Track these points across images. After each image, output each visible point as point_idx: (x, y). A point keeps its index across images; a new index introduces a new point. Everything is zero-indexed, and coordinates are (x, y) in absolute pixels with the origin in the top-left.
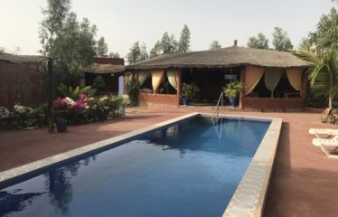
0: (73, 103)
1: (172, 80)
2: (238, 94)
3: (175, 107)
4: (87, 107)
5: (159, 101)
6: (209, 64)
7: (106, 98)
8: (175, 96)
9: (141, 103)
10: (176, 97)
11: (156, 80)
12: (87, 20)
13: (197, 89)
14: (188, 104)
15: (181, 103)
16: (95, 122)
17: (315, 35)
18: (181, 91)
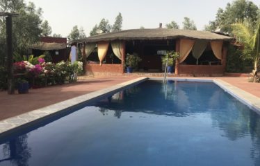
0: (32, 66)
1: (117, 51)
2: (174, 62)
3: (120, 74)
4: (46, 71)
5: (105, 70)
6: (149, 36)
7: (63, 63)
8: (119, 65)
9: (88, 73)
10: (121, 66)
11: (101, 52)
12: (32, 4)
13: (139, 59)
14: (131, 72)
15: (125, 71)
16: (53, 85)
17: (214, 23)
18: (125, 61)
